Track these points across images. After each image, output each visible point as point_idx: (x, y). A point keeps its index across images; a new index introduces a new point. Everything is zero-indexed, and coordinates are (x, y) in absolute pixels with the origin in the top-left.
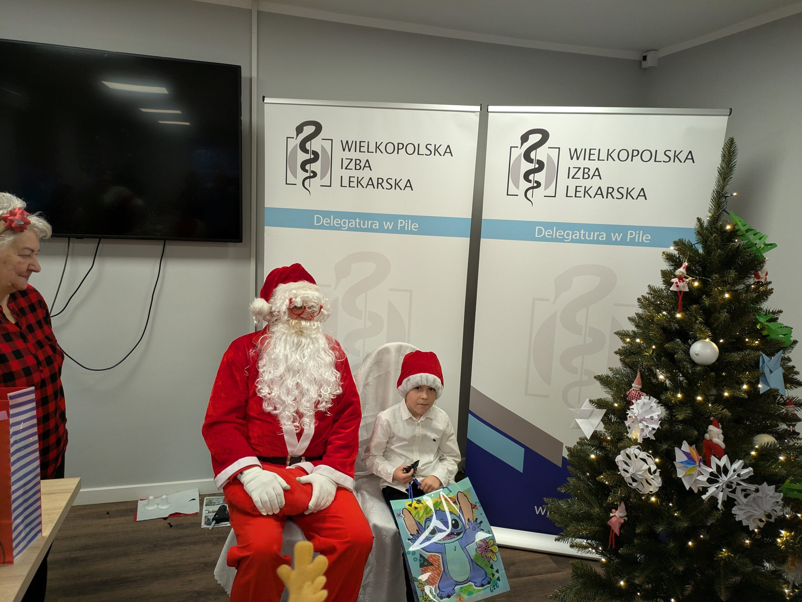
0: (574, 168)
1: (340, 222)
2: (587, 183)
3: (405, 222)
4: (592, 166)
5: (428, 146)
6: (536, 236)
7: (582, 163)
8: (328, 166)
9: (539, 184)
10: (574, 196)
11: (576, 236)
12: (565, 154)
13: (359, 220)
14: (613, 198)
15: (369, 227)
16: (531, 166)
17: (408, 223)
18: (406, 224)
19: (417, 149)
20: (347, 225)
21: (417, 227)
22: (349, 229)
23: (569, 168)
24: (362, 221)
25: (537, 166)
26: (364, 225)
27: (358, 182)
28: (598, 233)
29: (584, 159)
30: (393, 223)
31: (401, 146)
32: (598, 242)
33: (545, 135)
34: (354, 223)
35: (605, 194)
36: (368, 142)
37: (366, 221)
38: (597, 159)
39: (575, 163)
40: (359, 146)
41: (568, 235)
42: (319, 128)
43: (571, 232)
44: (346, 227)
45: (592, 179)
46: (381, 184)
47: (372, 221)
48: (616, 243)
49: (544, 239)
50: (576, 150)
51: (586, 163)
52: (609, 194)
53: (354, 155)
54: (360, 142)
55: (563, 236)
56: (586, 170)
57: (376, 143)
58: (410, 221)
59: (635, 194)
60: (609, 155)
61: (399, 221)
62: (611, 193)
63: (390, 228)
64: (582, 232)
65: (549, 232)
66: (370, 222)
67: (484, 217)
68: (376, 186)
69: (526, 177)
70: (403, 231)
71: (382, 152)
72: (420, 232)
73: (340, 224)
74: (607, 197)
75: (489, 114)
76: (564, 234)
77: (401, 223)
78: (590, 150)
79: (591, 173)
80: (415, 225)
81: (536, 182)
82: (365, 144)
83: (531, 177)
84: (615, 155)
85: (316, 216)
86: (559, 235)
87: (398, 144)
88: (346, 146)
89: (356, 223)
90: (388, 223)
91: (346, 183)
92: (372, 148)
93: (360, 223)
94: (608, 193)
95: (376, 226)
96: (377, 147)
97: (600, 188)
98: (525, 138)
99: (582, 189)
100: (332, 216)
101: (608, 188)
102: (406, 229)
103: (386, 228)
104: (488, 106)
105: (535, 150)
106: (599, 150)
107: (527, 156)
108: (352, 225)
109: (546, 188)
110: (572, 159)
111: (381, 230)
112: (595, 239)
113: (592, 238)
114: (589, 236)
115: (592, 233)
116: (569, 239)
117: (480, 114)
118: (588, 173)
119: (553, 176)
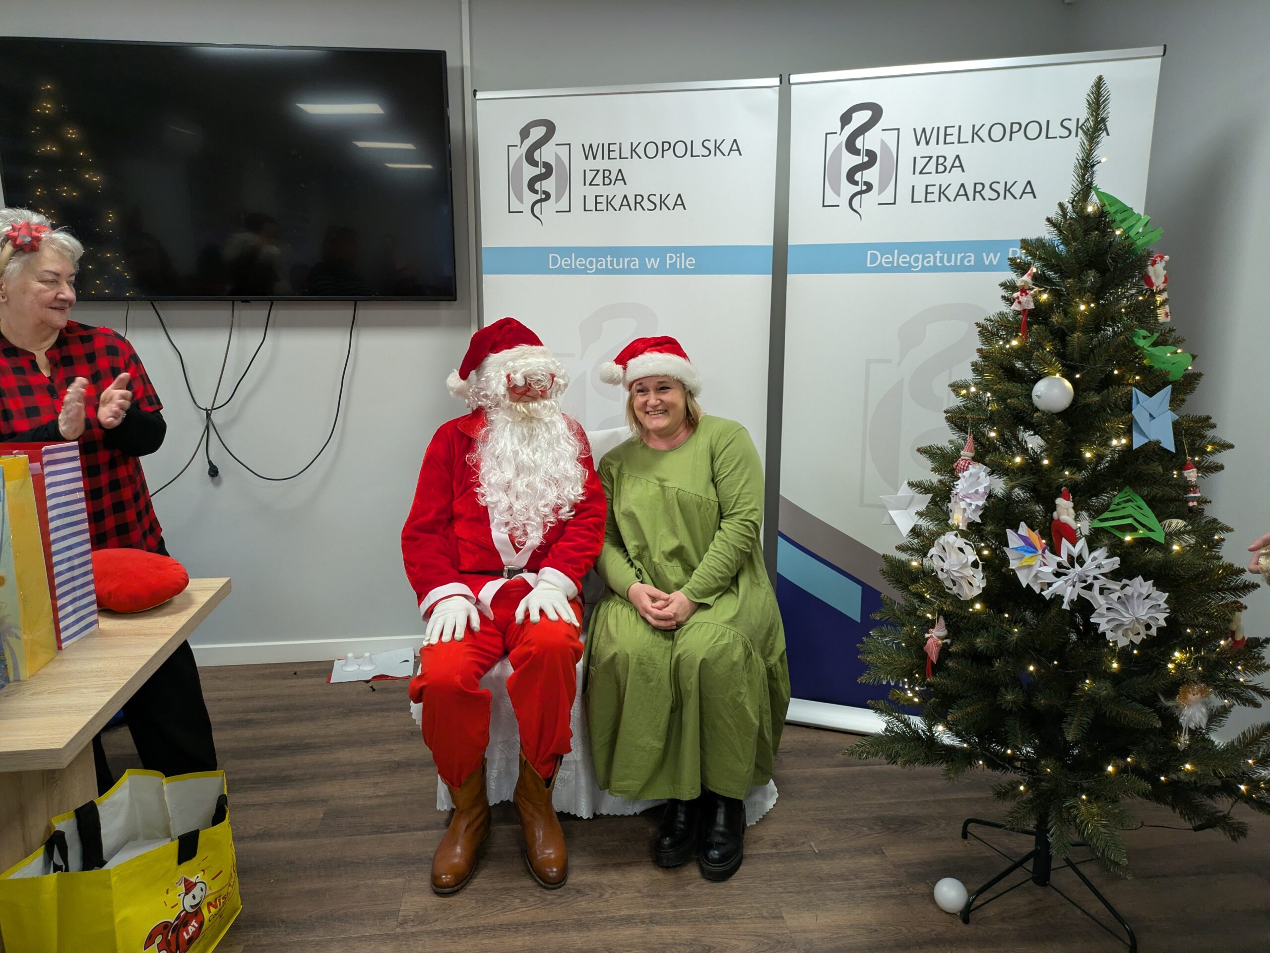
0: (922, 157)
1: (584, 263)
2: (943, 179)
3: (677, 257)
4: (949, 152)
5: (705, 144)
6: (869, 265)
7: (934, 150)
8: (566, 183)
9: (869, 187)
10: (923, 200)
11: (929, 262)
12: (908, 139)
13: (610, 257)
14: (984, 199)
15: (626, 267)
16: (857, 160)
17: (681, 257)
18: (678, 259)
19: (689, 149)
20: (594, 266)
21: (694, 262)
22: (598, 272)
23: (915, 158)
24: (615, 259)
25: (866, 159)
26: (618, 265)
27: (609, 203)
28: (963, 254)
29: (937, 143)
30: (658, 259)
31: (666, 146)
32: (961, 269)
33: (877, 111)
34: (604, 262)
35: (971, 196)
36: (620, 144)
37: (621, 259)
38: (956, 141)
39: (923, 149)
40: (607, 150)
41: (916, 260)
42: (550, 128)
43: (920, 256)
44: (593, 268)
45: (950, 172)
46: (640, 203)
47: (629, 259)
49: (880, 269)
50: (924, 130)
51: (942, 150)
52: (977, 194)
53: (600, 164)
54: (609, 144)
55: (909, 262)
56: (941, 160)
57: (632, 143)
58: (683, 254)
59: (1017, 190)
60: (975, 133)
61: (668, 255)
62: (980, 192)
63: (656, 267)
64: (939, 254)
65: (888, 258)
66: (626, 260)
67: (791, 242)
68: (633, 207)
69: (851, 178)
70: (674, 270)
71: (640, 158)
72: (699, 270)
73: (585, 265)
74: (974, 199)
75: (793, 87)
76: (910, 259)
77: (671, 258)
78: (946, 128)
79: (948, 164)
80: (691, 260)
81: (866, 183)
82: (615, 147)
83: (858, 177)
84: (984, 133)
85: (550, 255)
86: (903, 262)
87: (663, 143)
88: (590, 152)
89: (607, 261)
90: (653, 259)
91: (591, 205)
92: (626, 152)
93: (612, 262)
94: (975, 192)
95: (634, 265)
96: (633, 151)
97: (962, 185)
98: (846, 119)
99: (936, 190)
100: (573, 254)
101: (975, 184)
102: (678, 267)
103: (649, 267)
104: (790, 75)
105: (862, 136)
106: (960, 127)
107: (851, 146)
108: (601, 265)
109: (881, 191)
110: (918, 144)
111: (643, 270)
112: (958, 264)
113: (953, 263)
114: (949, 261)
115: (953, 255)
116: (918, 266)
117: (780, 89)
118: (944, 164)
119: (892, 173)
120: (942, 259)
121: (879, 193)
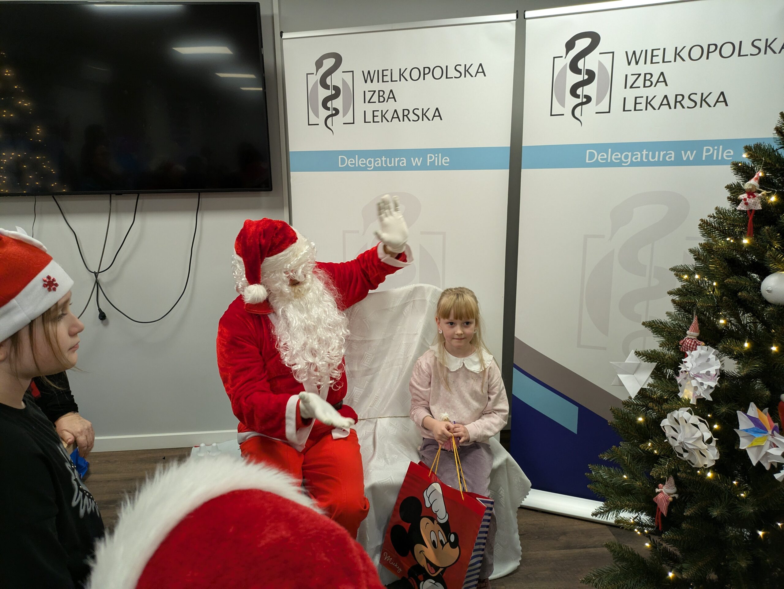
0: (632, 75)
1: (365, 162)
2: (650, 92)
3: (435, 157)
4: (656, 70)
5: (458, 68)
6: (587, 161)
7: (642, 68)
8: (351, 101)
9: (589, 99)
10: (633, 109)
11: (636, 158)
12: (620, 59)
13: (385, 158)
14: (683, 107)
15: (396, 165)
16: (579, 78)
17: (438, 157)
18: (436, 158)
19: (445, 72)
20: (373, 164)
21: (448, 161)
22: (376, 169)
23: (626, 76)
24: (388, 159)
25: (586, 77)
26: (390, 163)
27: (383, 116)
28: (665, 152)
29: (645, 63)
30: (421, 158)
31: (427, 71)
32: (664, 163)
33: (595, 38)
34: (380, 162)
35: (672, 104)
36: (391, 70)
37: (393, 159)
38: (661, 60)
39: (634, 68)
40: (381, 75)
41: (626, 157)
42: (338, 59)
43: (630, 154)
44: (372, 166)
45: (655, 86)
46: (406, 116)
47: (399, 159)
48: (688, 163)
49: (597, 164)
50: (634, 53)
51: (649, 68)
52: (678, 104)
53: (376, 86)
54: (383, 71)
55: (620, 159)
56: (648, 77)
57: (400, 69)
58: (440, 154)
59: (711, 100)
60: (677, 54)
61: (429, 155)
62: (680, 102)
63: (419, 165)
64: (645, 152)
65: (603, 155)
66: (396, 160)
67: (525, 144)
68: (401, 119)
69: (573, 92)
70: (433, 167)
71: (407, 80)
72: (452, 166)
73: (365, 164)
74: (675, 108)
75: (527, 21)
76: (621, 156)
77: (431, 158)
78: (653, 50)
79: (654, 80)
80: (446, 159)
81: (586, 96)
82: (388, 73)
83: (579, 91)
84: (684, 54)
85: (340, 157)
86: (615, 159)
87: (424, 68)
88: (368, 77)
89: (382, 161)
90: (417, 159)
91: (369, 118)
92: (396, 77)
93: (386, 161)
94: (676, 102)
95: (403, 163)
96: (401, 75)
97: (666, 96)
98: (570, 45)
99: (643, 101)
100: (357, 156)
101: (676, 96)
102: (436, 165)
103: (414, 165)
104: (525, 11)
105: (583, 59)
107: (574, 67)
108: (378, 164)
110: (629, 64)
111: (410, 167)
112: (661, 160)
113: (656, 159)
114: (653, 157)
115: (657, 153)
116: (628, 162)
117: (516, 23)
118: (650, 80)
119: (606, 87)
120: (647, 156)
121: (597, 104)
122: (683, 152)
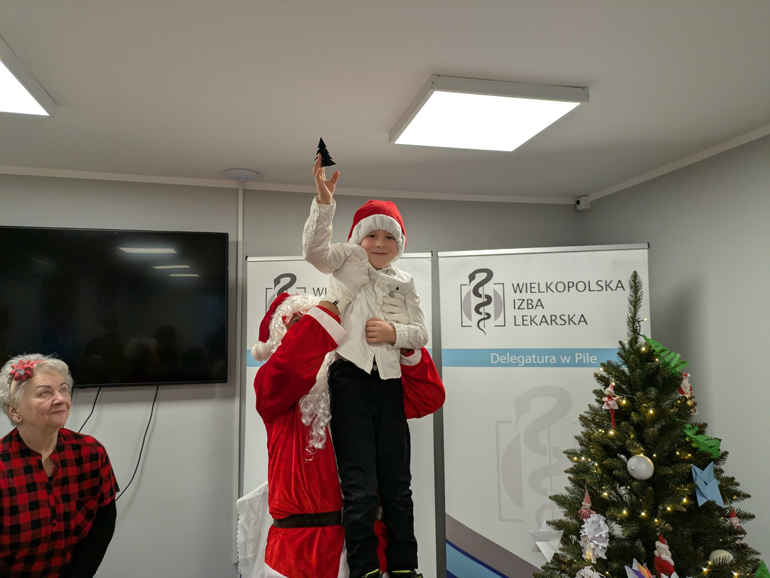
2: (532, 313)
4: (535, 297)
6: (492, 362)
9: (489, 316)
10: (521, 324)
14: (557, 324)
16: (480, 300)
23: (514, 300)
25: (486, 300)
28: (549, 357)
29: (527, 292)
32: (549, 365)
33: (490, 274)
38: (537, 291)
39: (518, 295)
41: (521, 359)
42: (294, 279)
43: (523, 357)
45: (535, 308)
48: (566, 365)
50: (518, 285)
51: (529, 296)
55: (516, 361)
56: (530, 302)
60: (548, 287)
62: (554, 320)
64: (534, 356)
65: (504, 358)
67: (443, 347)
69: (477, 310)
74: (551, 324)
75: (440, 259)
76: (517, 359)
78: (531, 284)
79: (534, 304)
81: (487, 314)
83: (481, 310)
84: (553, 287)
94: (552, 320)
97: (544, 316)
98: (472, 277)
99: (528, 318)
101: (551, 316)
104: (437, 252)
105: (482, 287)
106: (539, 283)
107: (476, 292)
109: (496, 319)
110: (515, 292)
112: (546, 362)
113: (543, 362)
114: (541, 360)
115: (543, 357)
116: (522, 363)
117: (432, 259)
118: (532, 304)
119: (501, 308)
120: (536, 359)
121: (495, 319)
122: (561, 357)
